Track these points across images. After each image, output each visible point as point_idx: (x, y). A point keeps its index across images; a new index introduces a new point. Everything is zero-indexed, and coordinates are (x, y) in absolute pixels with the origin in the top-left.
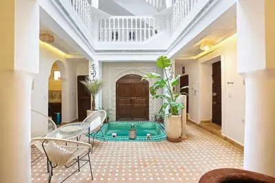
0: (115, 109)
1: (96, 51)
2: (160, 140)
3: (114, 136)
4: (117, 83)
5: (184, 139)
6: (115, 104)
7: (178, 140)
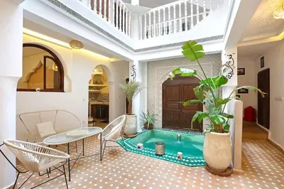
0: (161, 114)
1: (136, 51)
2: (194, 165)
3: (139, 147)
4: (163, 84)
5: (238, 173)
6: (161, 108)
7: (226, 172)
